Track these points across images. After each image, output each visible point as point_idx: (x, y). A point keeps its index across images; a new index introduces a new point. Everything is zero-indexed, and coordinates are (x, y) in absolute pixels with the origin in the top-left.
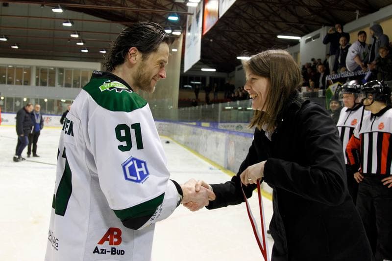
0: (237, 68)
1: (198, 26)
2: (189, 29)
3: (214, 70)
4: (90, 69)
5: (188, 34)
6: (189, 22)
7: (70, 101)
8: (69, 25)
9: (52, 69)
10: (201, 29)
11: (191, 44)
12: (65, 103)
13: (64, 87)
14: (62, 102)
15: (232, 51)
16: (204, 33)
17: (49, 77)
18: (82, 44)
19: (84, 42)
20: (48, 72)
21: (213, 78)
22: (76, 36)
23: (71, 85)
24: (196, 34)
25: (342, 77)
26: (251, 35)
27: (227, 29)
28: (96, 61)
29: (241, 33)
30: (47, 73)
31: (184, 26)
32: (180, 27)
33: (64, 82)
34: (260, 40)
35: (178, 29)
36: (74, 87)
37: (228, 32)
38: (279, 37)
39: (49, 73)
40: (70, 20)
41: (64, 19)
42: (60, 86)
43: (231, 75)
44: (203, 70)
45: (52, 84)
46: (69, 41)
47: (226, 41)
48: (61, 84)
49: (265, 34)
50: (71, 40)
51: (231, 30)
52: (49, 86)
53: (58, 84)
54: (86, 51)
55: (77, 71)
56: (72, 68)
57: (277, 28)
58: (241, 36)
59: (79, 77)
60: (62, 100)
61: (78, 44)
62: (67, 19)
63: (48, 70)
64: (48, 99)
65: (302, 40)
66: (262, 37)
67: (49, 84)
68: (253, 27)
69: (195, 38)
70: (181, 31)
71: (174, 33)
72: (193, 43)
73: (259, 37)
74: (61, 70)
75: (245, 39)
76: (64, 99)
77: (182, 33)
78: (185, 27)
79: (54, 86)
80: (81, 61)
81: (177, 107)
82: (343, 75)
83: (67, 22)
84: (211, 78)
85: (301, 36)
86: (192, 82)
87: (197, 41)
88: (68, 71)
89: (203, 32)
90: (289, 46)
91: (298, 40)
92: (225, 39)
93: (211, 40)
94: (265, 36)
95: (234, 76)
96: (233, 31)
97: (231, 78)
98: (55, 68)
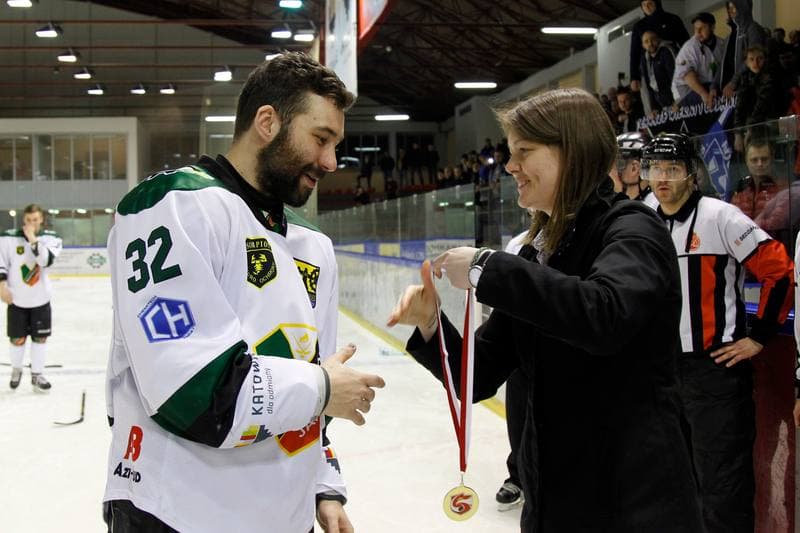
0: (458, 109)
1: (348, 18)
2: (332, 26)
3: (406, 117)
4: (113, 134)
5: (330, 38)
6: (330, 9)
7: (70, 212)
8: (52, 34)
9: (26, 138)
10: (356, 26)
11: (337, 61)
12: (57, 216)
13: (53, 182)
14: (51, 215)
15: (443, 71)
16: (362, 35)
17: (17, 157)
18: (87, 76)
19: (91, 72)
20: (14, 146)
21: (403, 137)
22: (72, 59)
23: (70, 175)
24: (346, 38)
25: (671, 119)
26: (484, 29)
27: (427, 21)
28: (125, 115)
29: (461, 28)
30: (10, 148)
31: (321, 20)
32: (312, 23)
33: (53, 169)
34: (506, 41)
35: (306, 27)
36: (76, 178)
37: (428, 28)
38: (546, 30)
39: (18, 148)
40: (52, 22)
41: (39, 22)
42: (44, 177)
43: (445, 126)
44: (379, 118)
45: (25, 174)
46: (56, 72)
47: (428, 49)
48: (46, 172)
49: (515, 26)
50: (61, 69)
51: (436, 21)
52: (18, 179)
53: (38, 173)
54: (99, 92)
55: (81, 139)
56: (67, 134)
57: (542, 10)
58: (462, 33)
59: (88, 154)
60: (51, 211)
61: (78, 76)
62: (46, 22)
63: (14, 143)
64: (17, 211)
65: (600, 34)
66: (509, 33)
67: (18, 175)
68: (486, 12)
69: (344, 46)
70: (313, 32)
71: (298, 38)
72: (341, 58)
73: (501, 33)
74: (45, 140)
75: (471, 40)
76: (54, 209)
77: (315, 36)
78: (324, 23)
79: (29, 177)
80: (91, 116)
81: (316, 212)
82: (672, 116)
83: (47, 29)
84: (400, 137)
85: (598, 25)
86: (358, 149)
87: (349, 55)
88: (61, 141)
89: (358, 34)
90: (572, 50)
91: (593, 35)
92: (424, 44)
93: (389, 49)
94: (516, 31)
95: (452, 129)
96: (440, 25)
97: (447, 133)
98: (30, 136)
